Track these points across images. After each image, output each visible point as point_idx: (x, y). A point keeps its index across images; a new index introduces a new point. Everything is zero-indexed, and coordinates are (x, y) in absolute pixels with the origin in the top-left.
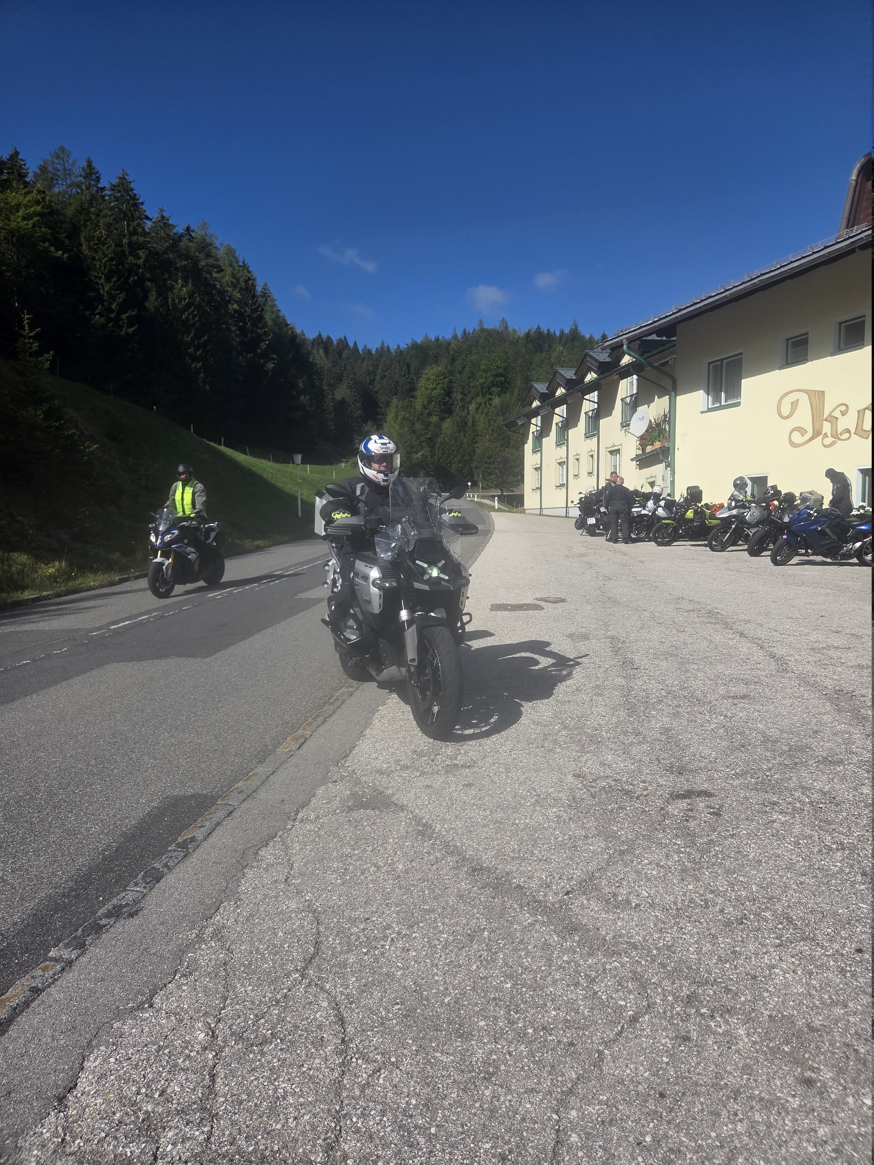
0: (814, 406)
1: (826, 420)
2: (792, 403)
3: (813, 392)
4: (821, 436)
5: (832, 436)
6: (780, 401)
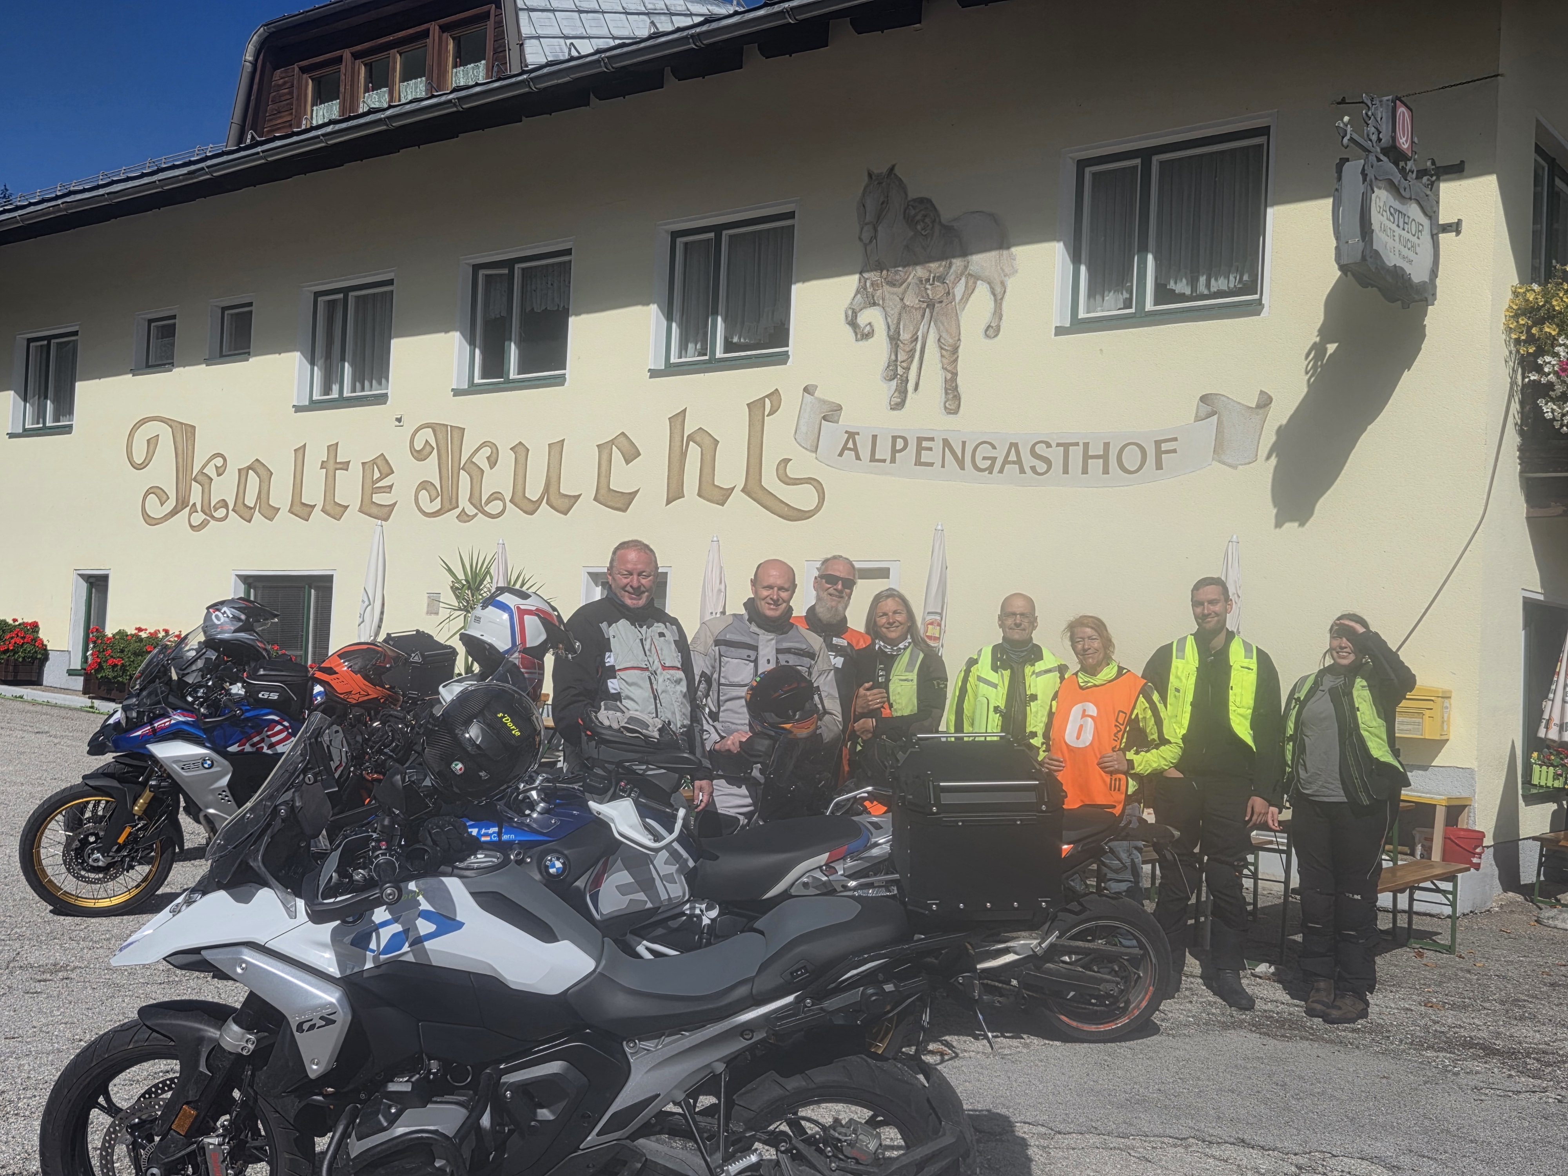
0: (180, 452)
1: (195, 480)
2: (148, 441)
3: (180, 426)
4: (188, 508)
5: (203, 511)
6: (131, 435)
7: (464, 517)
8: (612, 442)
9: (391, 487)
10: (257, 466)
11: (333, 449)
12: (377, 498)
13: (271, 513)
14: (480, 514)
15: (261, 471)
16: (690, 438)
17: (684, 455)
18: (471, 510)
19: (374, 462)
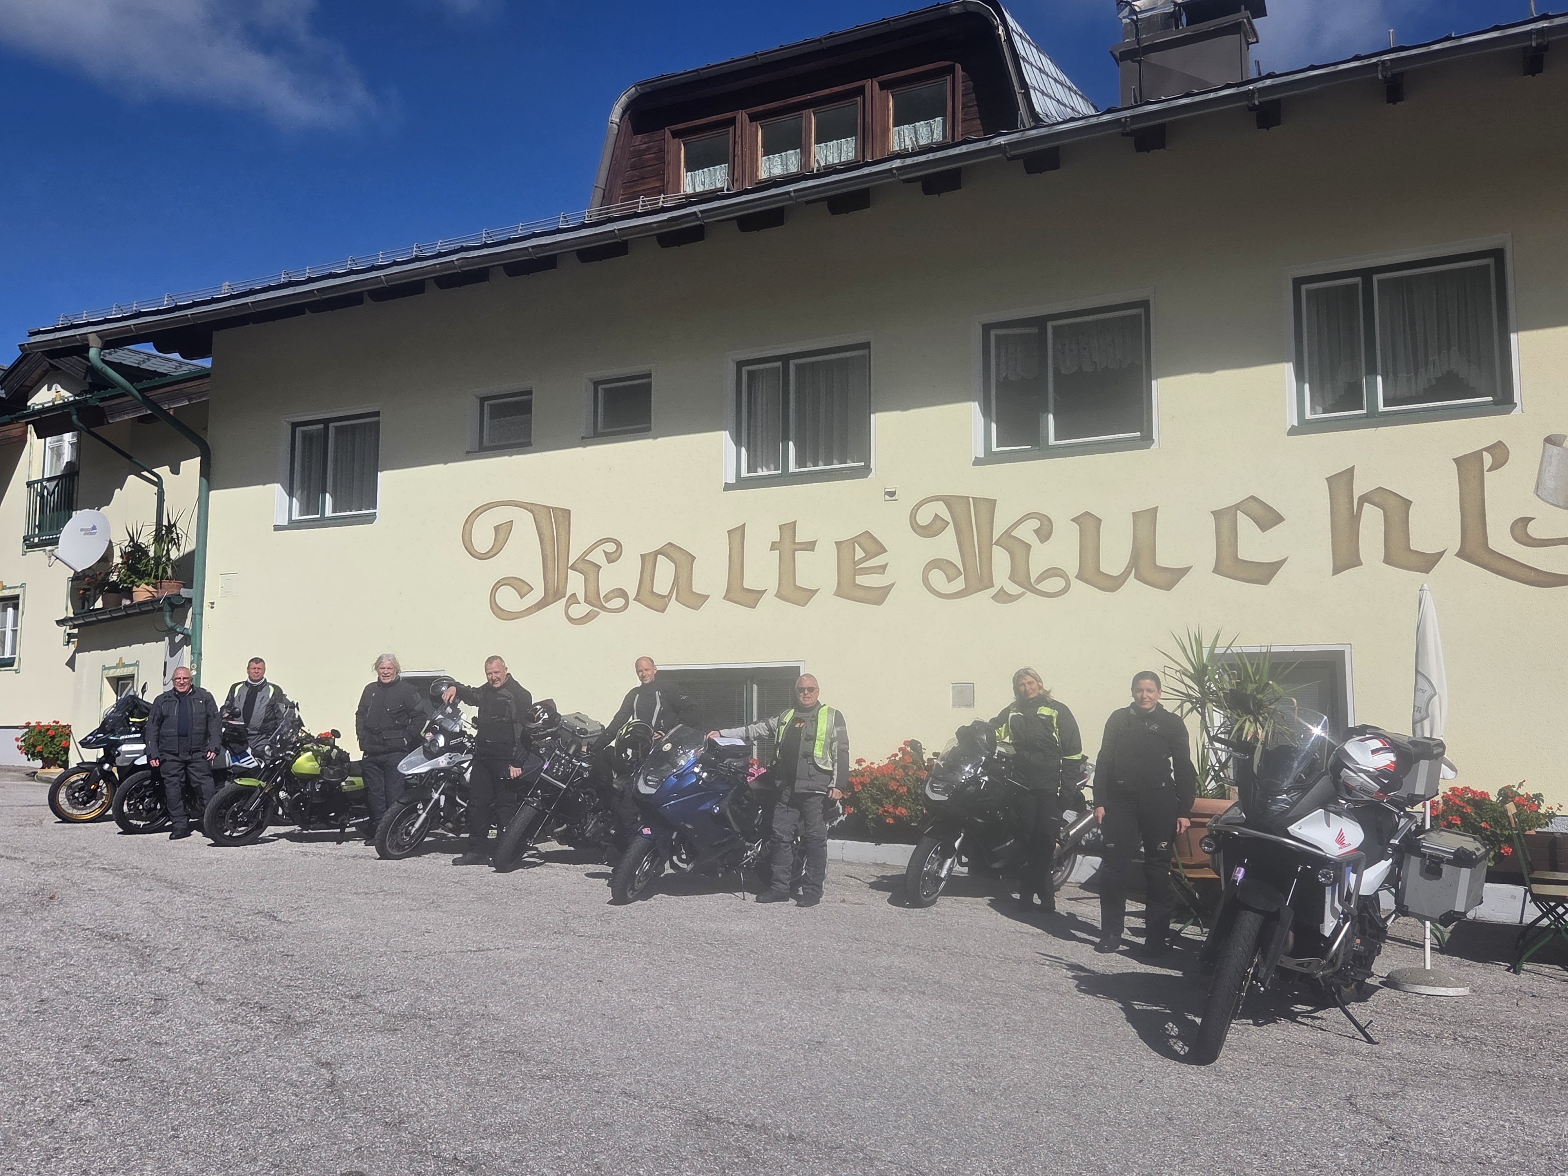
0: (547, 537)
1: (573, 568)
2: (497, 529)
3: (545, 510)
4: (565, 599)
5: (586, 601)
6: (469, 522)
7: (1002, 597)
8: (1237, 507)
9: (883, 568)
10: (669, 551)
11: (789, 529)
12: (860, 580)
13: (696, 601)
14: (1029, 593)
15: (675, 554)
16: (1363, 499)
17: (1355, 519)
18: (1013, 589)
19: (854, 541)
